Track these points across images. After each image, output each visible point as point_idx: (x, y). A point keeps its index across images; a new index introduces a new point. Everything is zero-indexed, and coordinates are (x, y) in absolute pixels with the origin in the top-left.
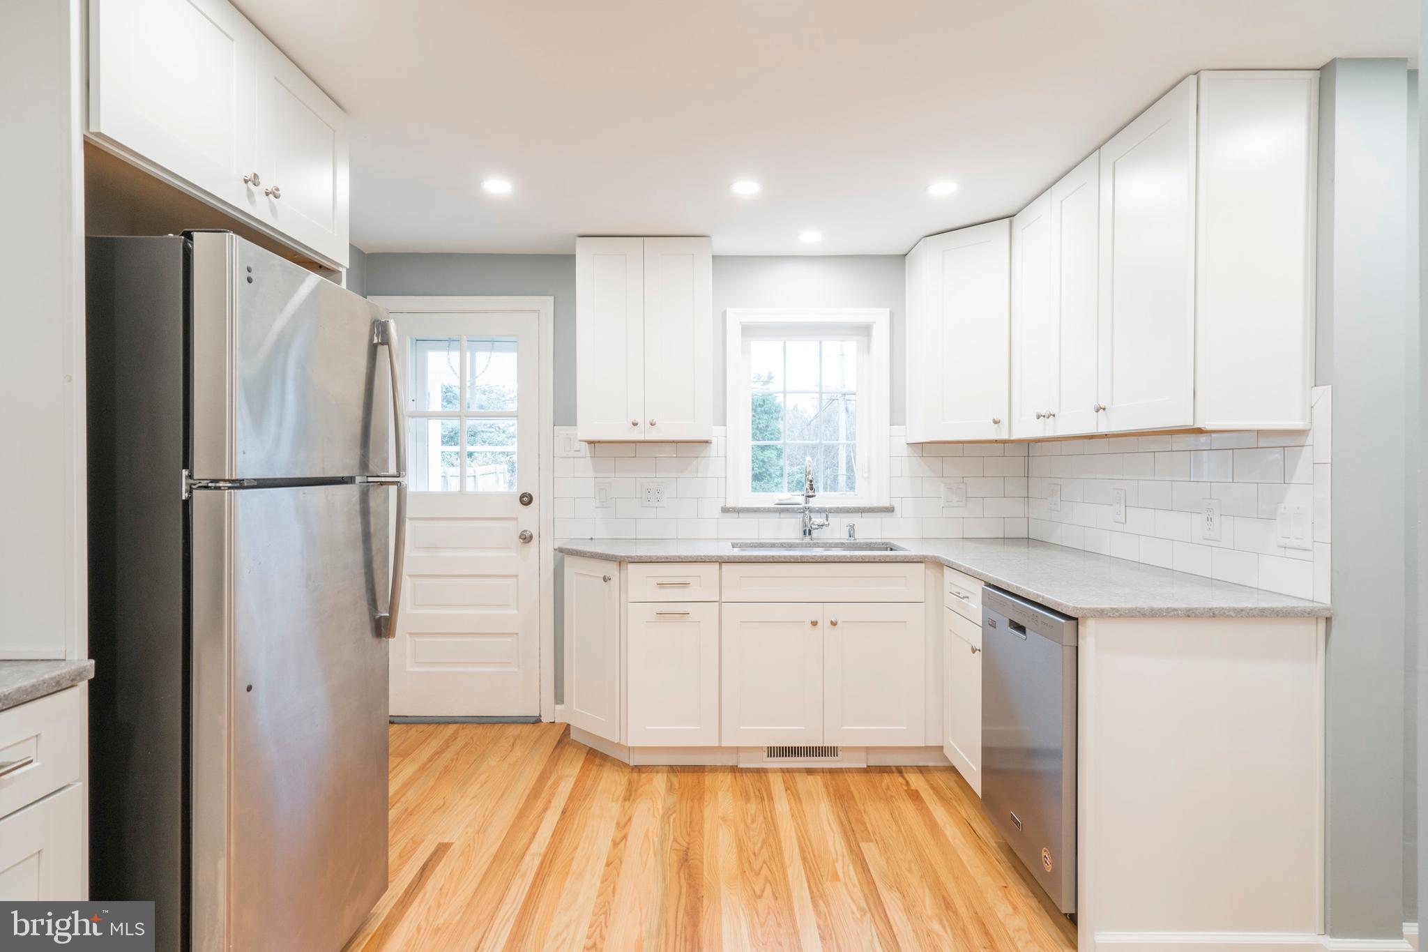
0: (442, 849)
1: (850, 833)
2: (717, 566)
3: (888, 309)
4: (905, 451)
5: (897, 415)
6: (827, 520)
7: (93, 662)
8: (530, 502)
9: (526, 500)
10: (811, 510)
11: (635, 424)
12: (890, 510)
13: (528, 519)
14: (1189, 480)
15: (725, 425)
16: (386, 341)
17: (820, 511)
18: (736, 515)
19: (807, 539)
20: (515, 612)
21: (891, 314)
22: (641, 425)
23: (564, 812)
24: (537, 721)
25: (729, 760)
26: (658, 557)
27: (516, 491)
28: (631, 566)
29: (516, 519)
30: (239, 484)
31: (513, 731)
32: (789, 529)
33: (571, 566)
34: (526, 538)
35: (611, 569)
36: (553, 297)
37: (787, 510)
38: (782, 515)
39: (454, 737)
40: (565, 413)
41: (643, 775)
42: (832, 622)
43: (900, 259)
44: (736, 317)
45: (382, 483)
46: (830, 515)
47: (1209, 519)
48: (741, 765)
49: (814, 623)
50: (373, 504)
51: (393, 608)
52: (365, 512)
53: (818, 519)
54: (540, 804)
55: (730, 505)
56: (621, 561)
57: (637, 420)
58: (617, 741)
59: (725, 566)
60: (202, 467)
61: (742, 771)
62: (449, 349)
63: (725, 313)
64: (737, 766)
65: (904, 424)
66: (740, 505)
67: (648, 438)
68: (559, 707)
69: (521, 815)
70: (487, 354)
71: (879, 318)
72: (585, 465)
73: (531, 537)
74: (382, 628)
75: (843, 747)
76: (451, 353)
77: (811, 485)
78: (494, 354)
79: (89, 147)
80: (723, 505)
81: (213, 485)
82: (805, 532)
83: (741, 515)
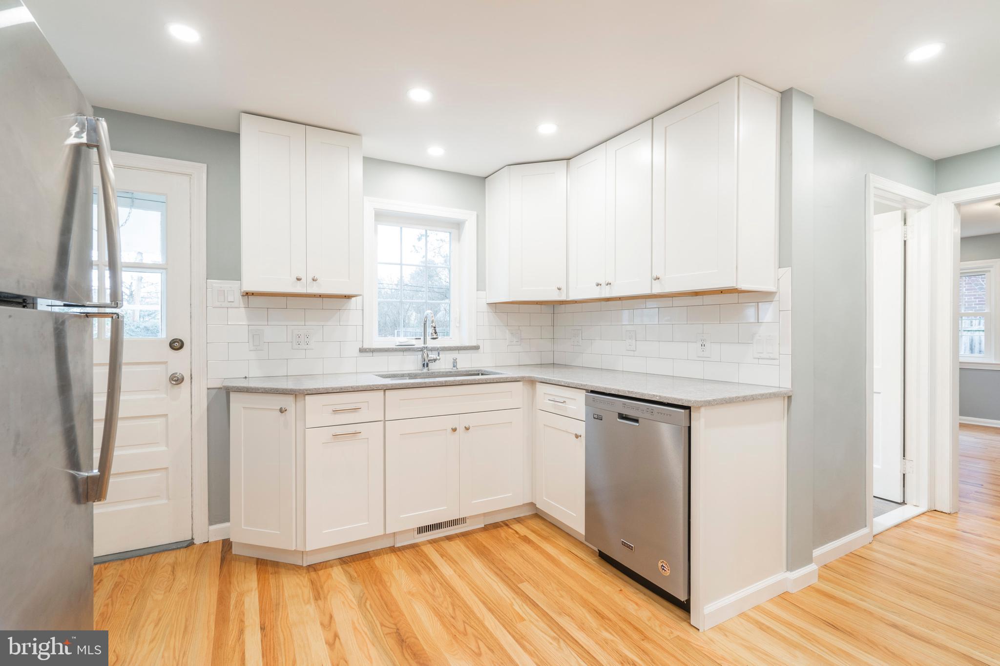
1: (506, 579)
2: (382, 393)
3: (475, 213)
4: (485, 308)
5: (481, 285)
6: (439, 356)
8: (182, 346)
9: (176, 345)
10: (427, 349)
11: (299, 279)
12: (477, 348)
13: (178, 362)
14: (686, 323)
15: (362, 283)
16: (94, 144)
17: (432, 349)
18: (371, 354)
19: (425, 370)
20: (163, 448)
21: (477, 216)
22: (304, 280)
23: (262, 629)
24: (190, 544)
25: (388, 543)
26: (333, 389)
27: (164, 336)
28: (307, 397)
29: (166, 363)
31: (167, 559)
32: (411, 364)
33: (239, 402)
34: (177, 380)
35: (287, 402)
36: (206, 165)
37: (409, 350)
38: (405, 353)
40: (228, 268)
41: (321, 573)
42: (466, 428)
43: (482, 180)
44: (371, 204)
46: (441, 352)
47: (703, 345)
48: (398, 545)
49: (454, 430)
53: (432, 356)
54: (233, 627)
55: (367, 346)
56: (296, 394)
57: (300, 276)
58: (293, 548)
59: (386, 393)
61: (400, 549)
64: (394, 546)
65: (485, 290)
66: (374, 346)
67: (310, 292)
68: (218, 526)
70: (127, 210)
71: (470, 217)
72: (239, 315)
73: (183, 379)
74: (91, 491)
75: (469, 516)
77: (435, 330)
78: (134, 211)
80: (361, 347)
82: (424, 365)
83: (375, 354)
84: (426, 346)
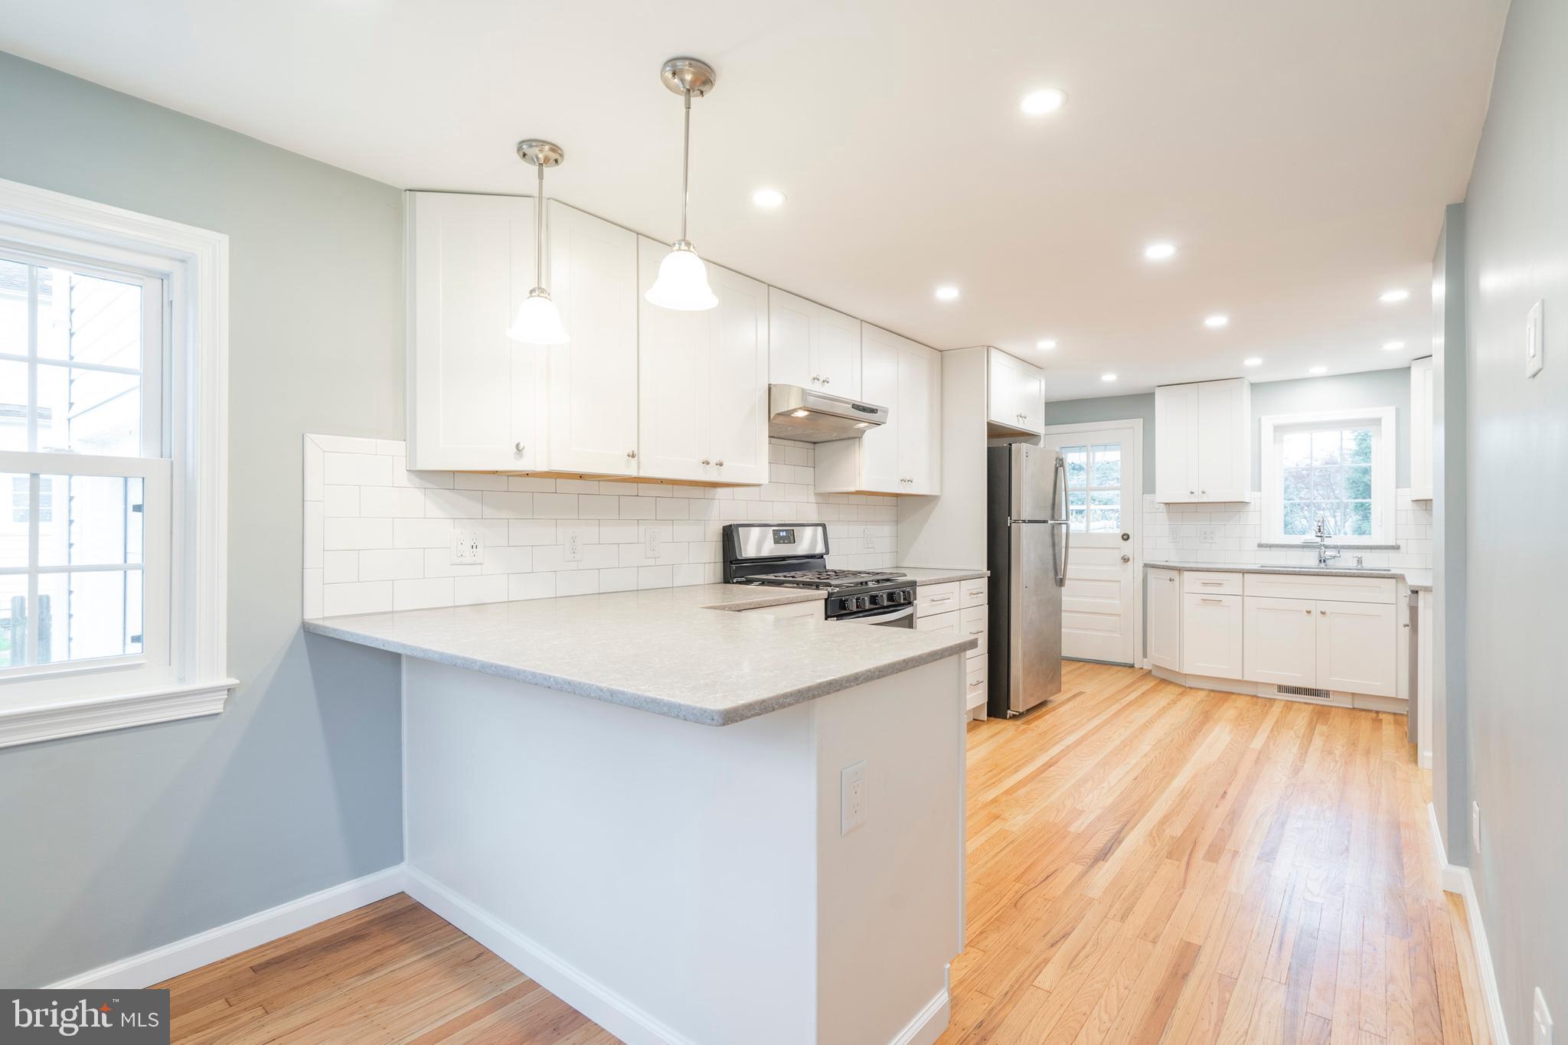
0: (1081, 693)
1: (1314, 722)
2: (1242, 574)
3: (1394, 407)
4: (1410, 506)
5: (1402, 481)
6: (1339, 553)
7: (989, 572)
8: (1128, 539)
9: (1126, 537)
10: (1327, 547)
11: (1192, 493)
12: (1397, 548)
13: (1127, 548)
15: (1260, 491)
16: (1062, 465)
17: (1335, 547)
18: (1269, 549)
19: (1323, 565)
20: (1118, 602)
21: (1398, 410)
22: (1196, 492)
23: (1143, 693)
24: (1132, 666)
25: (1251, 691)
27: (1119, 532)
28: (1185, 573)
29: (1120, 549)
30: (1024, 521)
31: (1117, 668)
32: (1309, 560)
33: (1152, 574)
34: (1126, 560)
35: (1174, 574)
36: (1142, 419)
37: (1308, 546)
38: (1305, 549)
39: (1084, 666)
40: (1149, 486)
41: (1191, 690)
42: (1322, 612)
43: (1403, 371)
44: (1268, 422)
45: (1060, 524)
46: (1342, 550)
48: (1260, 696)
49: (1309, 612)
50: (1056, 532)
51: (1064, 575)
52: (1053, 535)
53: (1329, 553)
54: (1130, 690)
55: (1263, 542)
56: (1180, 570)
57: (1193, 491)
58: (1177, 670)
59: (1246, 575)
60: (1014, 516)
61: (1258, 697)
62: (1080, 451)
63: (1260, 419)
64: (1256, 695)
65: (1410, 487)
66: (1272, 542)
67: (1200, 501)
68: (1145, 660)
69: (1119, 692)
70: (1102, 453)
71: (1387, 413)
72: (1163, 517)
73: (1128, 559)
74: (1061, 583)
75: (1333, 691)
76: (1081, 454)
77: (1320, 529)
78: (1106, 453)
79: (988, 423)
80: (1259, 542)
81: (1015, 521)
82: (1320, 561)
83: (1272, 549)
84: (1322, 543)
